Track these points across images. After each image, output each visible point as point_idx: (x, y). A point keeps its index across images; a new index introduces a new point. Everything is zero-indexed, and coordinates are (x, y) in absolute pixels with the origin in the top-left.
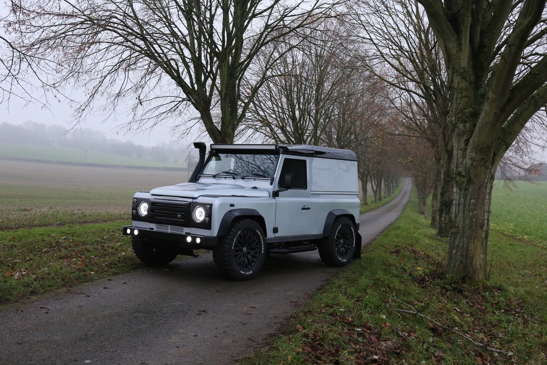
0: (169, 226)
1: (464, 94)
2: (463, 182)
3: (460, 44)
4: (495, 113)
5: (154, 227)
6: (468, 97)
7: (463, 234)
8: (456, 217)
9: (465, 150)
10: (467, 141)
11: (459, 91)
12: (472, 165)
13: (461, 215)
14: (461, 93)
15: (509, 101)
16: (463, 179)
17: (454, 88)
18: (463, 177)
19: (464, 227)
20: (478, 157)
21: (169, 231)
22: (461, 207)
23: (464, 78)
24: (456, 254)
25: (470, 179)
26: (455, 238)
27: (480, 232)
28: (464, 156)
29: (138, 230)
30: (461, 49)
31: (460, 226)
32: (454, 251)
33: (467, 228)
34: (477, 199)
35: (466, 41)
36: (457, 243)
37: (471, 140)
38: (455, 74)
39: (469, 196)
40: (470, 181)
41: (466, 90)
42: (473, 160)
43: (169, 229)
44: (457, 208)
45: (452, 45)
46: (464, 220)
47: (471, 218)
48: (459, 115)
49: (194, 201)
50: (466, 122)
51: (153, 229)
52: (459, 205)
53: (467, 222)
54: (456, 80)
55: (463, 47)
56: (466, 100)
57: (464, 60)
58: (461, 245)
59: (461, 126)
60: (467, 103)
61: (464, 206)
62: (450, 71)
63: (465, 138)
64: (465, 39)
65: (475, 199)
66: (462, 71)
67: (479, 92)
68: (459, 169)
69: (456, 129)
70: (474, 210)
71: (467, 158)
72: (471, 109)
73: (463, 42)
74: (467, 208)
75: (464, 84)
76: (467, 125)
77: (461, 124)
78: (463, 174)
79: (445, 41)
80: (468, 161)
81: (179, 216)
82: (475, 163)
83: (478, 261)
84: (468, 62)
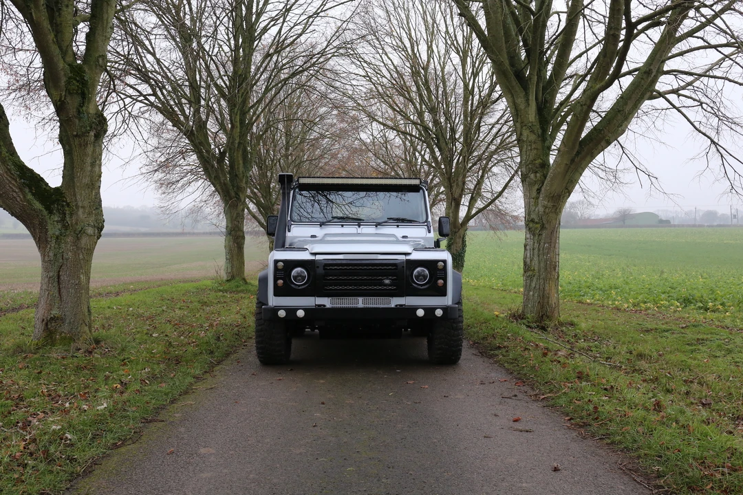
1: (533, 146)
2: (536, 228)
3: (527, 100)
4: (566, 164)
6: (537, 149)
7: (539, 276)
8: (531, 261)
9: (538, 198)
10: (539, 190)
11: (529, 144)
12: (544, 212)
13: (536, 259)
14: (531, 145)
15: (578, 153)
16: (537, 225)
17: (524, 141)
18: (537, 223)
19: (539, 271)
20: (550, 204)
22: (536, 251)
23: (532, 132)
24: (533, 295)
25: (543, 224)
26: (531, 281)
27: (553, 273)
28: (536, 204)
30: (529, 105)
31: (536, 269)
32: (531, 293)
33: (542, 270)
34: (550, 243)
35: (532, 97)
36: (533, 285)
37: (543, 189)
38: (524, 128)
39: (543, 241)
40: (543, 227)
41: (535, 143)
42: (545, 207)
44: (532, 253)
45: (521, 101)
46: (539, 263)
47: (546, 261)
48: (530, 166)
50: (536, 172)
52: (533, 249)
53: (542, 265)
54: (526, 133)
55: (530, 102)
56: (535, 151)
57: (532, 115)
58: (537, 287)
59: (532, 176)
60: (537, 154)
61: (539, 250)
62: (518, 125)
63: (536, 187)
64: (532, 96)
65: (548, 243)
66: (530, 124)
67: (546, 145)
68: (532, 216)
69: (527, 179)
70: (548, 253)
71: (540, 205)
72: (540, 160)
73: (530, 98)
74: (541, 252)
75: (533, 137)
76: (538, 175)
77: (532, 175)
78: (536, 220)
79: (513, 96)
80: (541, 210)
82: (547, 210)
83: (553, 301)
84: (535, 117)
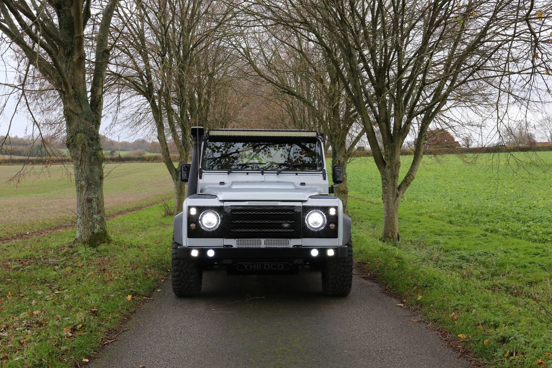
0: (263, 240)
5: (233, 243)
21: (263, 246)
29: (213, 249)
43: (263, 243)
49: (304, 204)
51: (231, 246)
81: (286, 225)
